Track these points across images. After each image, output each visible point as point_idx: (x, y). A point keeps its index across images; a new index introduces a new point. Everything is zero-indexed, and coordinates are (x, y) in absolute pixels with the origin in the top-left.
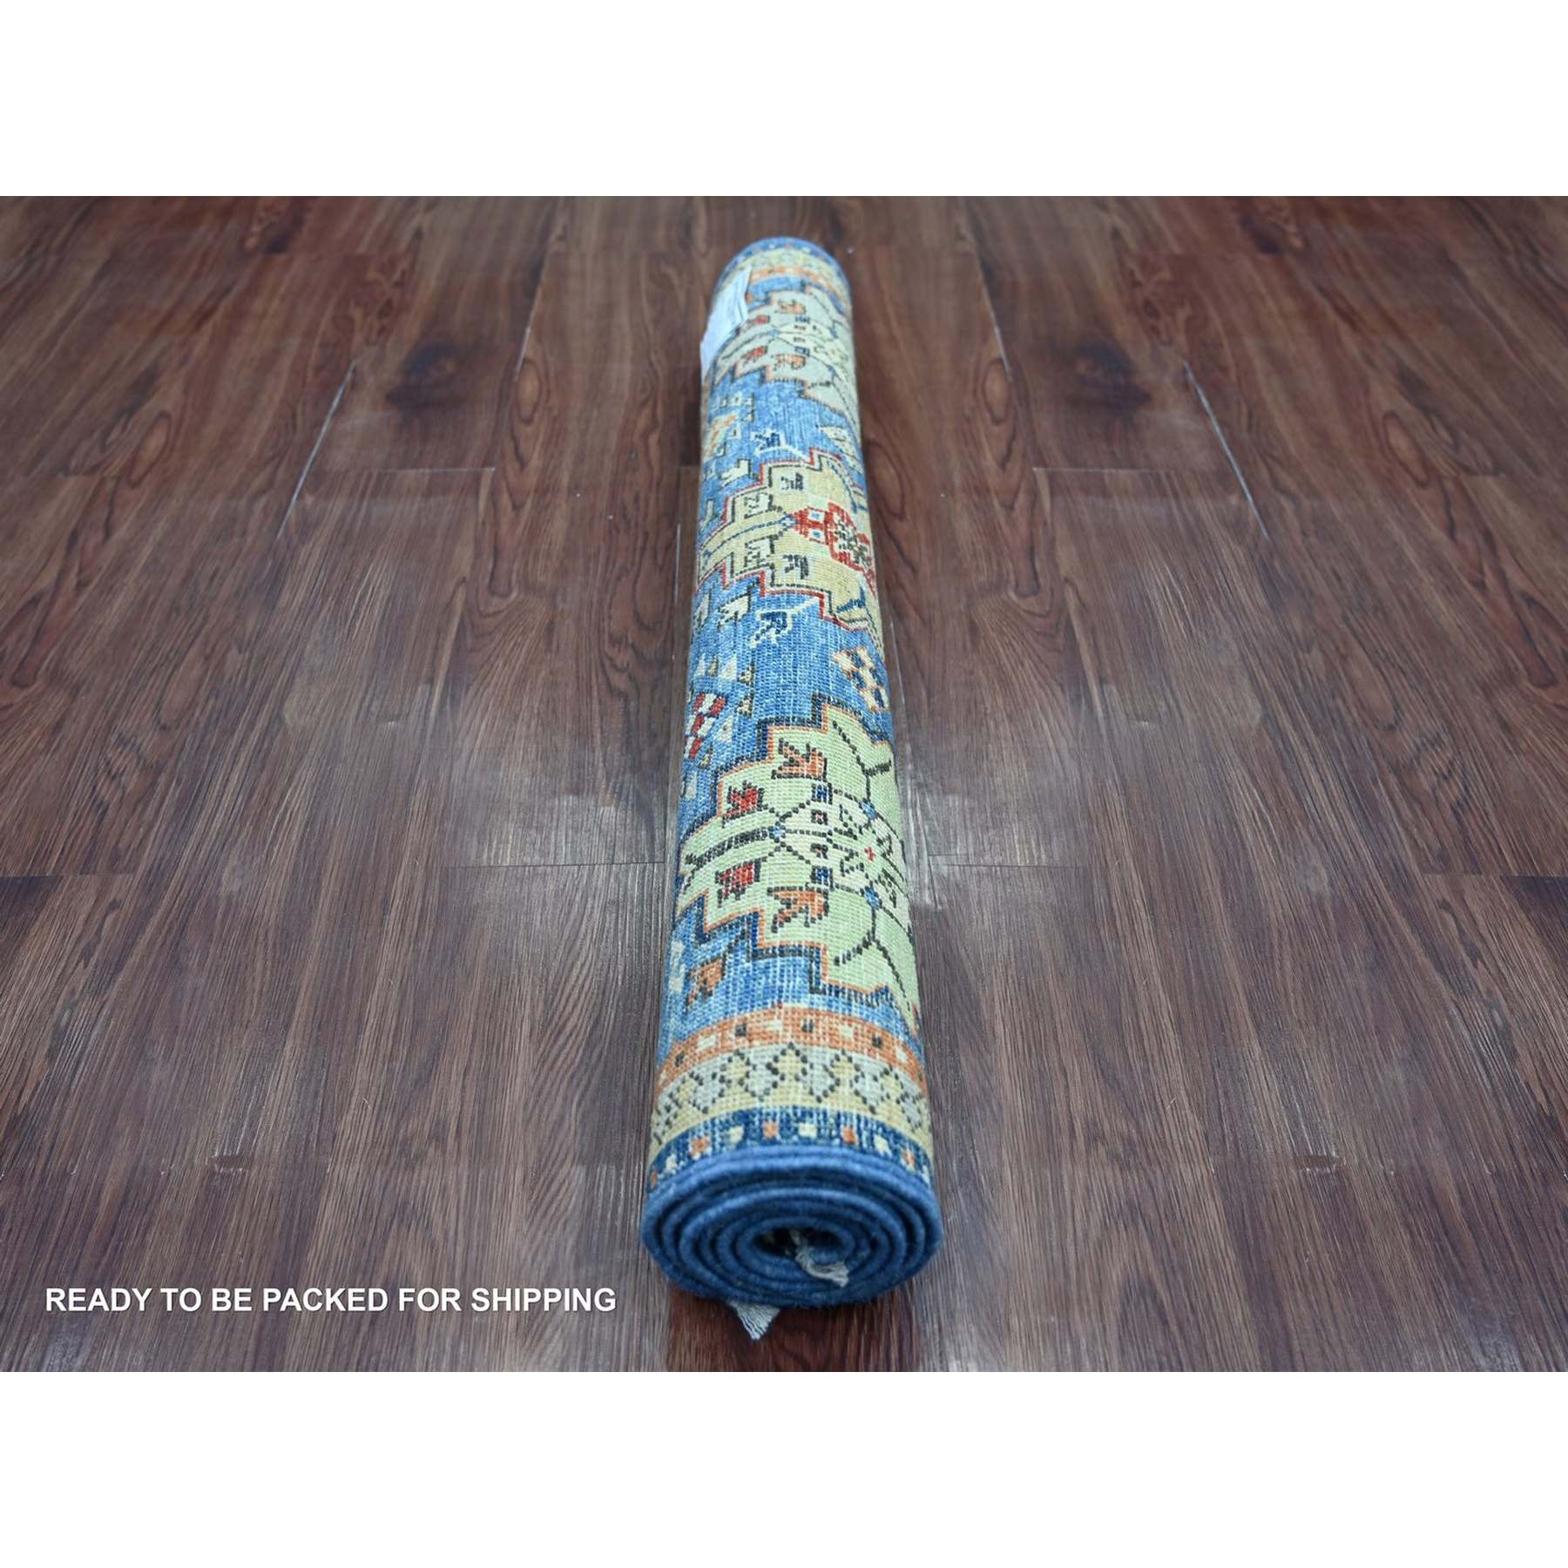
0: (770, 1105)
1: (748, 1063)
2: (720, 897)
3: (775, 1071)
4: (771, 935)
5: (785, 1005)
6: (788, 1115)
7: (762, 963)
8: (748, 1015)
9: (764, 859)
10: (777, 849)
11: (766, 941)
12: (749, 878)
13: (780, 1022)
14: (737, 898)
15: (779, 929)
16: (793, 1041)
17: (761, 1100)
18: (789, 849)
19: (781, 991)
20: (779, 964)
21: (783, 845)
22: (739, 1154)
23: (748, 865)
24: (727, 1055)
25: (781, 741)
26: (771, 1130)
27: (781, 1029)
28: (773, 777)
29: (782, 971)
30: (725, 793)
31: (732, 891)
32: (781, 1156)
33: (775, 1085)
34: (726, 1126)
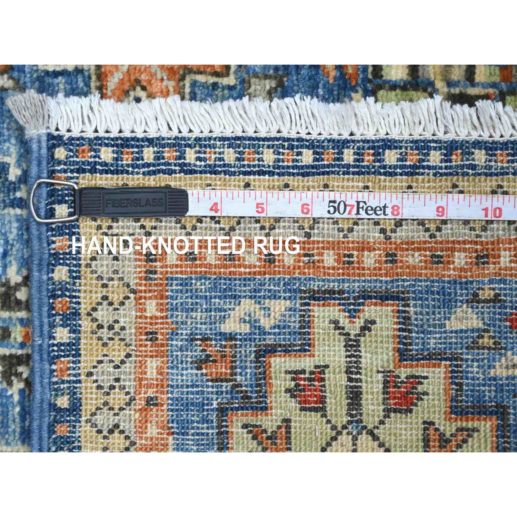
0: (82, 429)
1: (122, 409)
2: (296, 372)
3: (111, 432)
4: (240, 425)
5: (171, 438)
6: (73, 442)
7: (214, 417)
8: (165, 407)
9: (324, 416)
10: (334, 428)
11: (235, 418)
12: (305, 402)
13: (155, 434)
14: (288, 391)
15: (245, 431)
16: (138, 445)
17: (87, 421)
18: (334, 439)
19: (183, 434)
20: (210, 431)
21: (339, 433)
22: (46, 406)
23: (322, 400)
24: (132, 391)
25: (474, 430)
26: (62, 430)
27: (148, 435)
28: (424, 423)
29: (203, 434)
30: (420, 371)
31: (297, 385)
32: (40, 438)
33: (99, 432)
34: (73, 394)
